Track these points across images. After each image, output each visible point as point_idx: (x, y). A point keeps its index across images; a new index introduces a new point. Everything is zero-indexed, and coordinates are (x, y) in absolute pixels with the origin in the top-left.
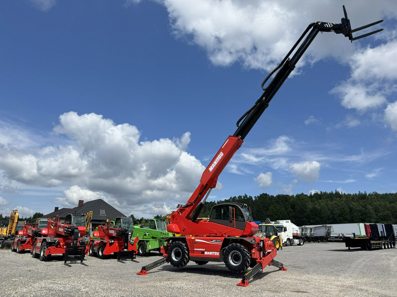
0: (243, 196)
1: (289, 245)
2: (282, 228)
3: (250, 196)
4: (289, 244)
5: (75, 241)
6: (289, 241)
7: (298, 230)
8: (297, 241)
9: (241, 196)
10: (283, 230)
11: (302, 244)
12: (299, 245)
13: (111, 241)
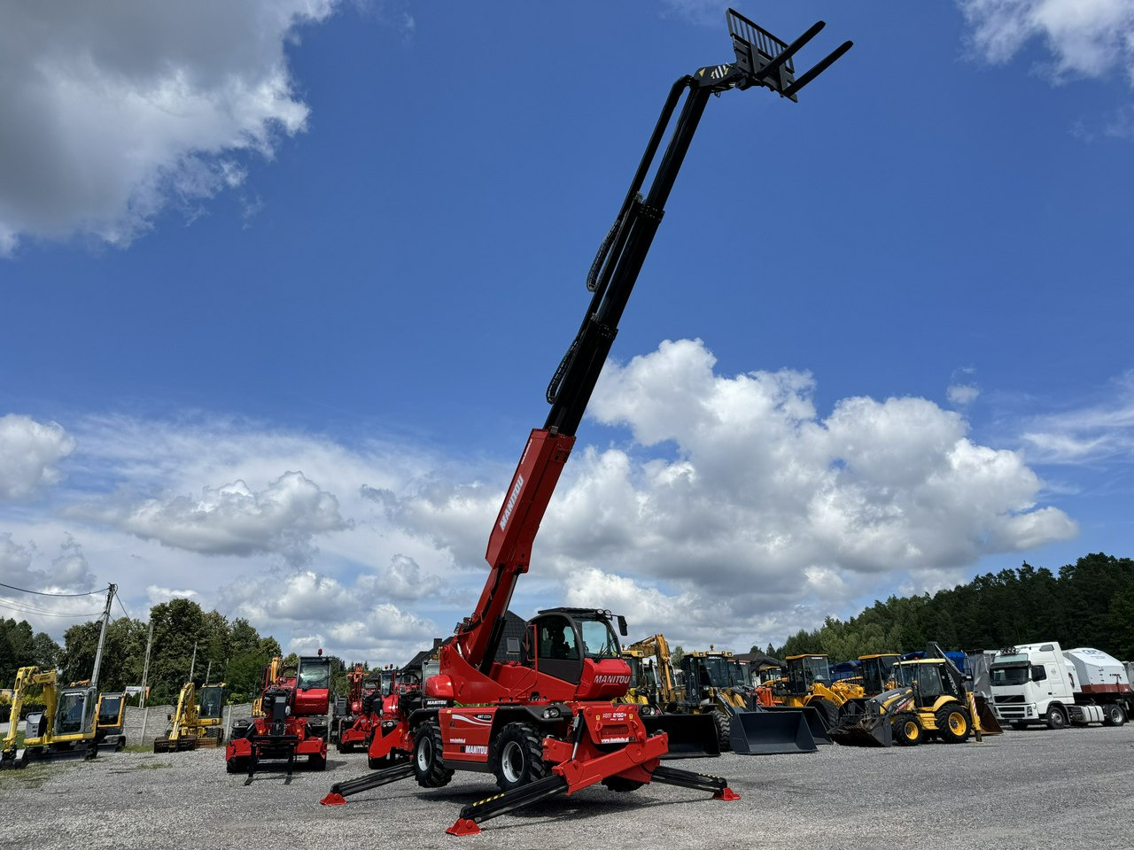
0: (1018, 569)
1: (1060, 727)
2: (1026, 668)
3: (1041, 569)
4: (1059, 721)
5: (278, 726)
6: (1057, 712)
7: (1123, 674)
8: (1093, 712)
9: (1011, 571)
10: (1030, 676)
11: (1119, 719)
12: (1108, 722)
13: (387, 722)
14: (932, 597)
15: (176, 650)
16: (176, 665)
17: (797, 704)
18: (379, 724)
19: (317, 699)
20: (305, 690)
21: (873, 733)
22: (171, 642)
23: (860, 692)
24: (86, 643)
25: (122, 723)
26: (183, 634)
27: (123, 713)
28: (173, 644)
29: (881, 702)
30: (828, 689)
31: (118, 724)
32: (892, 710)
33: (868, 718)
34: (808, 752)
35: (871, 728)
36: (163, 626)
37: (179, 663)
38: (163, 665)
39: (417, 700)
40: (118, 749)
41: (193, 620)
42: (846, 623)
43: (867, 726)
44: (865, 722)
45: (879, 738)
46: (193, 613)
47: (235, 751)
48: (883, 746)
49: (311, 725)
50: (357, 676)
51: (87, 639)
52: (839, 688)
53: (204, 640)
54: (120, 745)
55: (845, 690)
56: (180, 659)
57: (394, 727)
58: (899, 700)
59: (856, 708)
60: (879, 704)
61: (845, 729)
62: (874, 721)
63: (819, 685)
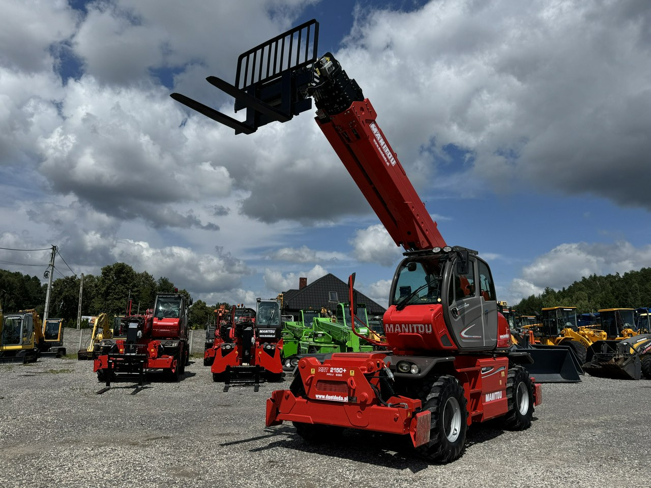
13: (225, 345)
14: (621, 275)
15: (118, 295)
16: (119, 304)
17: (550, 343)
18: (219, 347)
19: (169, 326)
20: (160, 319)
21: (625, 369)
22: (115, 289)
23: (604, 336)
24: (66, 289)
25: (62, 339)
26: (122, 285)
27: (62, 333)
28: (116, 291)
29: (631, 344)
30: (576, 333)
31: (58, 340)
32: (640, 351)
33: (620, 356)
34: (573, 383)
35: (624, 364)
36: (109, 280)
37: (121, 303)
38: (111, 304)
39: (249, 329)
40: (58, 356)
41: (128, 276)
42: (559, 291)
43: (619, 363)
44: (617, 360)
45: (630, 373)
46: (128, 272)
47: (101, 365)
48: (633, 379)
49: (163, 346)
50: (220, 312)
51: (66, 287)
52: (586, 332)
53: (136, 289)
54: (61, 353)
55: (589, 335)
56: (121, 301)
57: (232, 349)
58: (646, 343)
59: (608, 347)
60: (630, 345)
61: (600, 365)
62: (626, 359)
63: (569, 330)
